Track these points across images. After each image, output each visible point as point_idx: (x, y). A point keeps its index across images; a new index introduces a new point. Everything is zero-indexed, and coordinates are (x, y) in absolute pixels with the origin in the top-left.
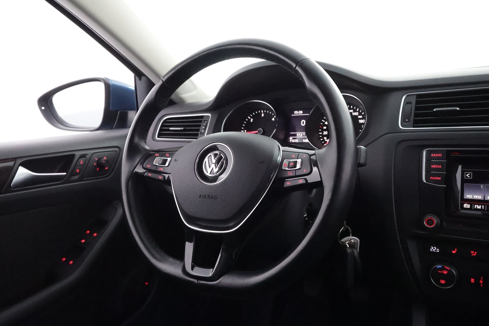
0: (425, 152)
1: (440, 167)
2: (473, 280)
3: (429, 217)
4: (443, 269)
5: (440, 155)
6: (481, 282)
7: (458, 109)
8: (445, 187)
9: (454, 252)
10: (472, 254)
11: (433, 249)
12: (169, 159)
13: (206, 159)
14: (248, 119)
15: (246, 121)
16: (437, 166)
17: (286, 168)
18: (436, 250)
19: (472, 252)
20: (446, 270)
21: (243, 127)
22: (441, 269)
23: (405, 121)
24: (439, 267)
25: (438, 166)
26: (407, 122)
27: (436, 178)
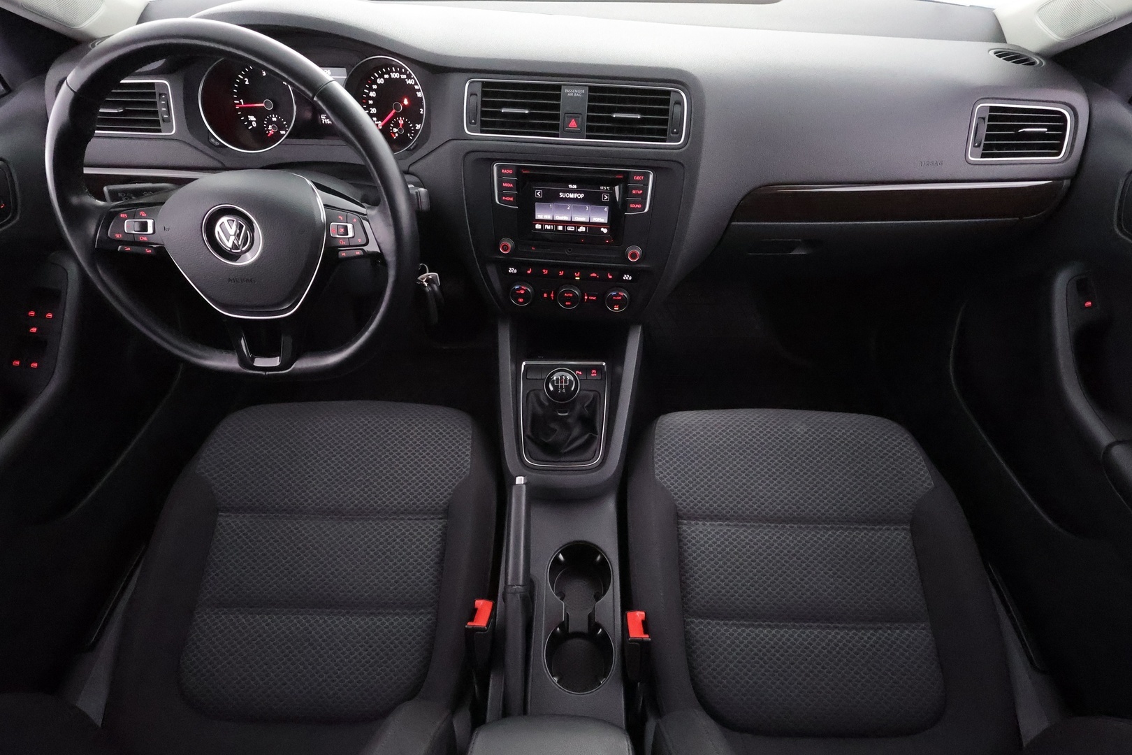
0: (496, 166)
1: (512, 185)
2: (545, 295)
3: (504, 242)
4: (520, 289)
6: (552, 295)
9: (529, 272)
10: (544, 273)
11: (511, 270)
12: (150, 222)
13: (218, 229)
14: (240, 79)
15: (237, 83)
16: (509, 185)
17: (335, 234)
19: (544, 271)
20: (523, 289)
21: (235, 93)
22: (518, 290)
23: (471, 123)
24: (517, 287)
27: (508, 199)
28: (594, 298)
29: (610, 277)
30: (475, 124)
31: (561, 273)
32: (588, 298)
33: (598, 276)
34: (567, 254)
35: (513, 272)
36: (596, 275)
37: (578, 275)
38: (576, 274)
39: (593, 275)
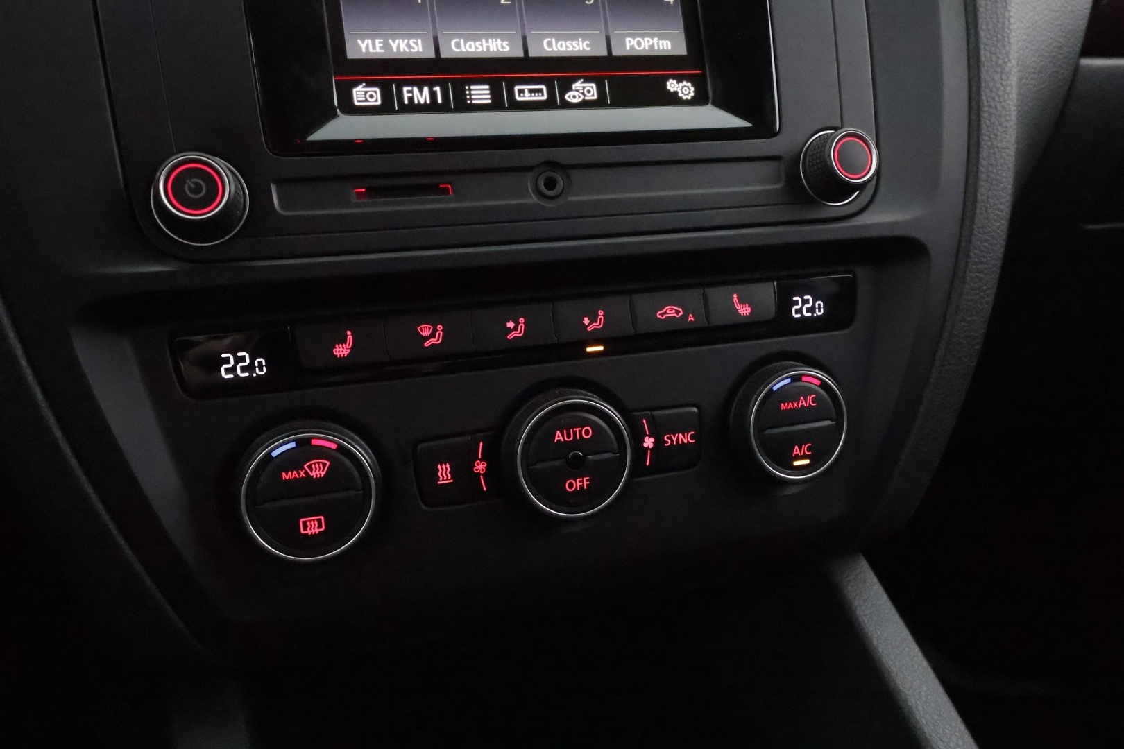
4: (302, 454)
6: (480, 467)
11: (237, 364)
18: (250, 368)
20: (321, 452)
22: (293, 459)
24: (282, 447)
28: (685, 438)
32: (659, 442)
33: (691, 315)
34: (540, 202)
35: (247, 374)
36: (680, 312)
37: (594, 326)
38: (586, 321)
39: (665, 313)
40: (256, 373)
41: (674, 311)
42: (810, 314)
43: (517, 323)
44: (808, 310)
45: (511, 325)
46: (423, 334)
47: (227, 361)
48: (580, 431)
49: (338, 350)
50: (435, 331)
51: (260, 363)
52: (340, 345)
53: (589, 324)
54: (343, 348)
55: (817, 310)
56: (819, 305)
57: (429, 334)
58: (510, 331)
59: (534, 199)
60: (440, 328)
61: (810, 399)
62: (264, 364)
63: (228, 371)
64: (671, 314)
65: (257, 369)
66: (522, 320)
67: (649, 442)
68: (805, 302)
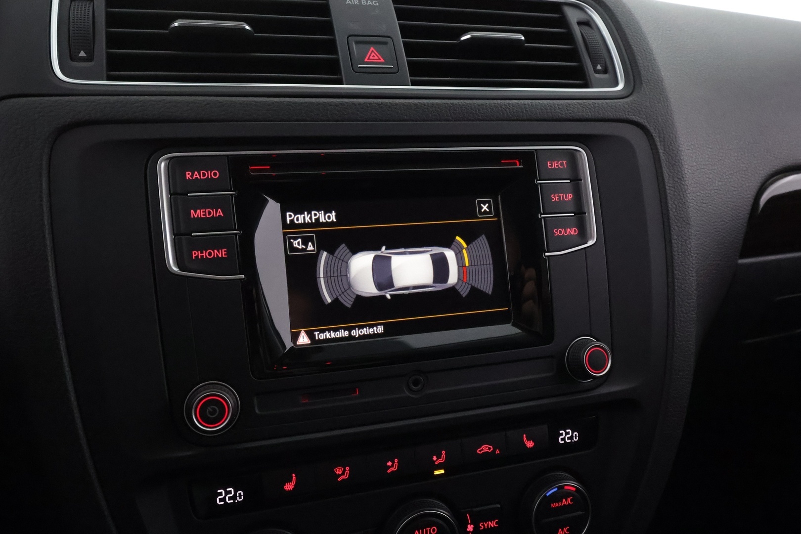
0: (163, 165)
1: (220, 213)
3: (204, 393)
5: (215, 174)
7: (247, 27)
8: (241, 279)
9: (289, 487)
10: (340, 475)
11: (226, 496)
16: (210, 213)
18: (234, 497)
19: (339, 471)
23: (74, 57)
25: (213, 212)
26: (83, 59)
27: (210, 254)
28: (492, 524)
29: (530, 444)
30: (90, 58)
31: (392, 466)
32: (476, 528)
33: (497, 450)
34: (410, 395)
35: (232, 501)
36: (491, 448)
37: (440, 461)
38: (435, 458)
39: (482, 450)
40: (237, 500)
41: (487, 448)
42: (570, 441)
43: (393, 462)
44: (569, 438)
45: (389, 464)
46: (337, 473)
47: (221, 494)
48: (430, 530)
49: (287, 486)
50: (345, 470)
51: (240, 494)
52: (289, 484)
53: (437, 460)
54: (290, 485)
55: (574, 438)
56: (576, 435)
57: (341, 473)
58: (389, 467)
59: (407, 393)
60: (347, 468)
61: (569, 500)
62: (242, 494)
63: (221, 500)
64: (486, 450)
65: (238, 498)
66: (396, 460)
67: (470, 528)
68: (567, 433)
